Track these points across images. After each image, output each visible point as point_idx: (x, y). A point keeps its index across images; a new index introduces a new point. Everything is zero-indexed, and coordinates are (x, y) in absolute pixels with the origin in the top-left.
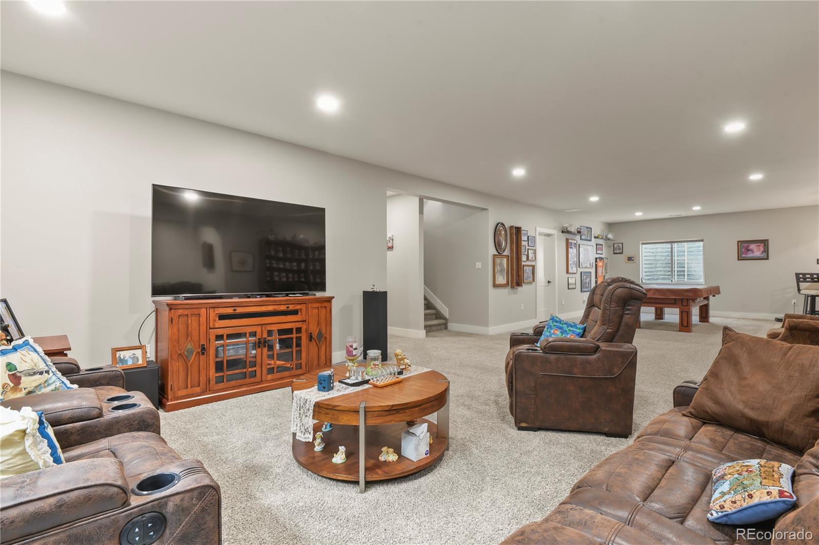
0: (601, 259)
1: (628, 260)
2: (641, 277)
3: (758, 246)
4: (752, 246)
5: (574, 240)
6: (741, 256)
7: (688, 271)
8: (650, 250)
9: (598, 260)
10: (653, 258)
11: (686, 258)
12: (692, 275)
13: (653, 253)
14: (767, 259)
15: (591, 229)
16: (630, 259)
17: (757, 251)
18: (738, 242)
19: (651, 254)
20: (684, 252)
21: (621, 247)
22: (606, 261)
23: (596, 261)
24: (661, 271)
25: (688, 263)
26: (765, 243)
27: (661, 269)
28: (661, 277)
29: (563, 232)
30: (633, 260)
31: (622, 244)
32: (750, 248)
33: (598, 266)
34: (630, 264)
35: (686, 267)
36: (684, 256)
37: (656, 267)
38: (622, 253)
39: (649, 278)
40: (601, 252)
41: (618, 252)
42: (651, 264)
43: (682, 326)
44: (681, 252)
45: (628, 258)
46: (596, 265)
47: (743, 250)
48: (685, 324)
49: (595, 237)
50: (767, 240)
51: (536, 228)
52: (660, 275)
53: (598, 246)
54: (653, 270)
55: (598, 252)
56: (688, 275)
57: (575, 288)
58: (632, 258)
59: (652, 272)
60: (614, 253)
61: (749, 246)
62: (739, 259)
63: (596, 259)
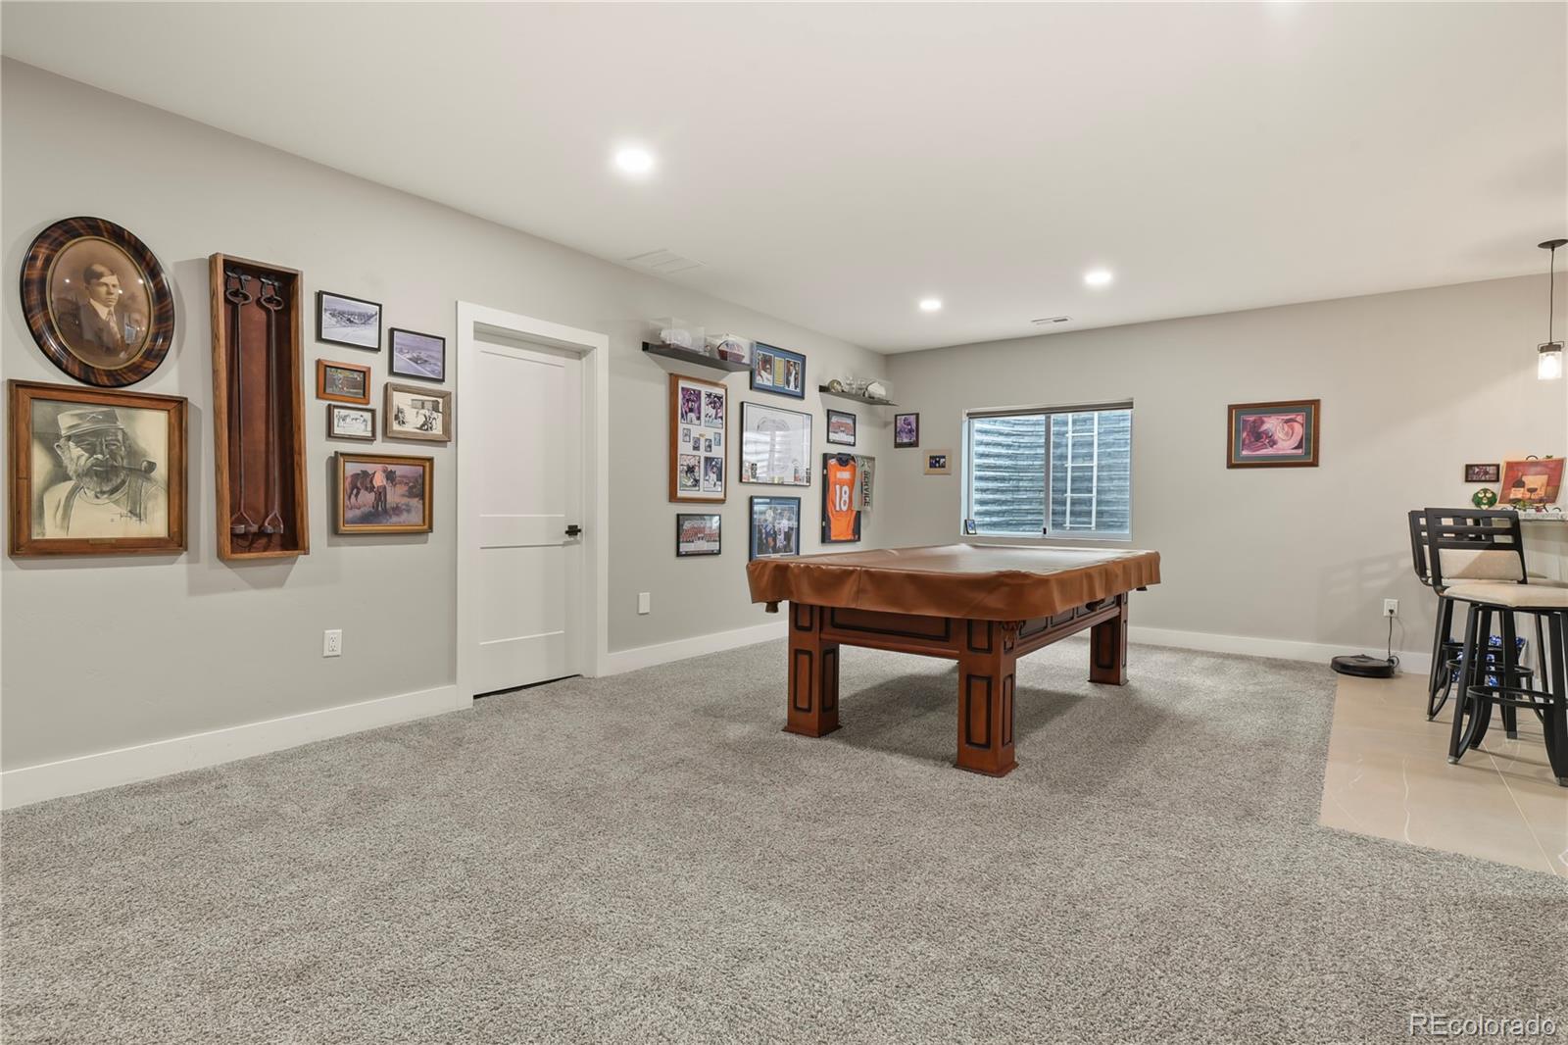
0: (844, 460)
1: (932, 466)
2: (964, 517)
3: (1287, 421)
4: (1272, 424)
5: (716, 385)
6: (1238, 453)
7: (1099, 503)
8: (1000, 439)
9: (833, 462)
10: (1008, 463)
11: (1095, 463)
12: (1112, 514)
13: (1009, 446)
14: (1315, 464)
15: (803, 358)
16: (936, 462)
17: (1285, 436)
18: (1231, 408)
19: (1004, 451)
20: (1091, 444)
21: (914, 426)
22: (866, 468)
23: (825, 466)
24: (1030, 501)
25: (1099, 479)
26: (1309, 409)
27: (1030, 495)
28: (1030, 517)
29: (646, 347)
30: (943, 466)
31: (917, 415)
32: (1265, 427)
33: (832, 479)
34: (937, 479)
35: (1095, 490)
36: (1091, 456)
37: (1017, 490)
38: (915, 444)
39: (995, 519)
40: (851, 439)
41: (906, 440)
42: (1003, 479)
43: (969, 740)
44: (1083, 445)
45: (931, 458)
46: (825, 478)
47: (1245, 434)
48: (979, 733)
49: (822, 389)
50: (1316, 403)
51: (457, 303)
52: (1028, 512)
53: (834, 419)
54: (1008, 497)
55: (833, 436)
56: (1100, 514)
57: (719, 552)
58: (942, 460)
59: (1004, 502)
60: (898, 445)
61: (1263, 422)
62: (1231, 466)
63: (826, 457)
